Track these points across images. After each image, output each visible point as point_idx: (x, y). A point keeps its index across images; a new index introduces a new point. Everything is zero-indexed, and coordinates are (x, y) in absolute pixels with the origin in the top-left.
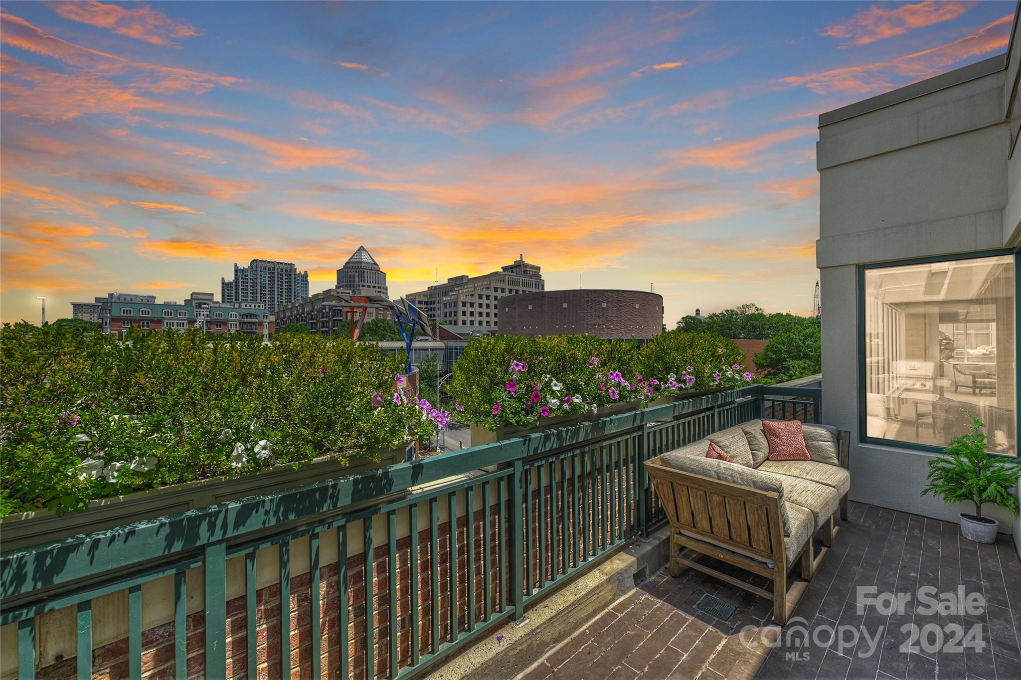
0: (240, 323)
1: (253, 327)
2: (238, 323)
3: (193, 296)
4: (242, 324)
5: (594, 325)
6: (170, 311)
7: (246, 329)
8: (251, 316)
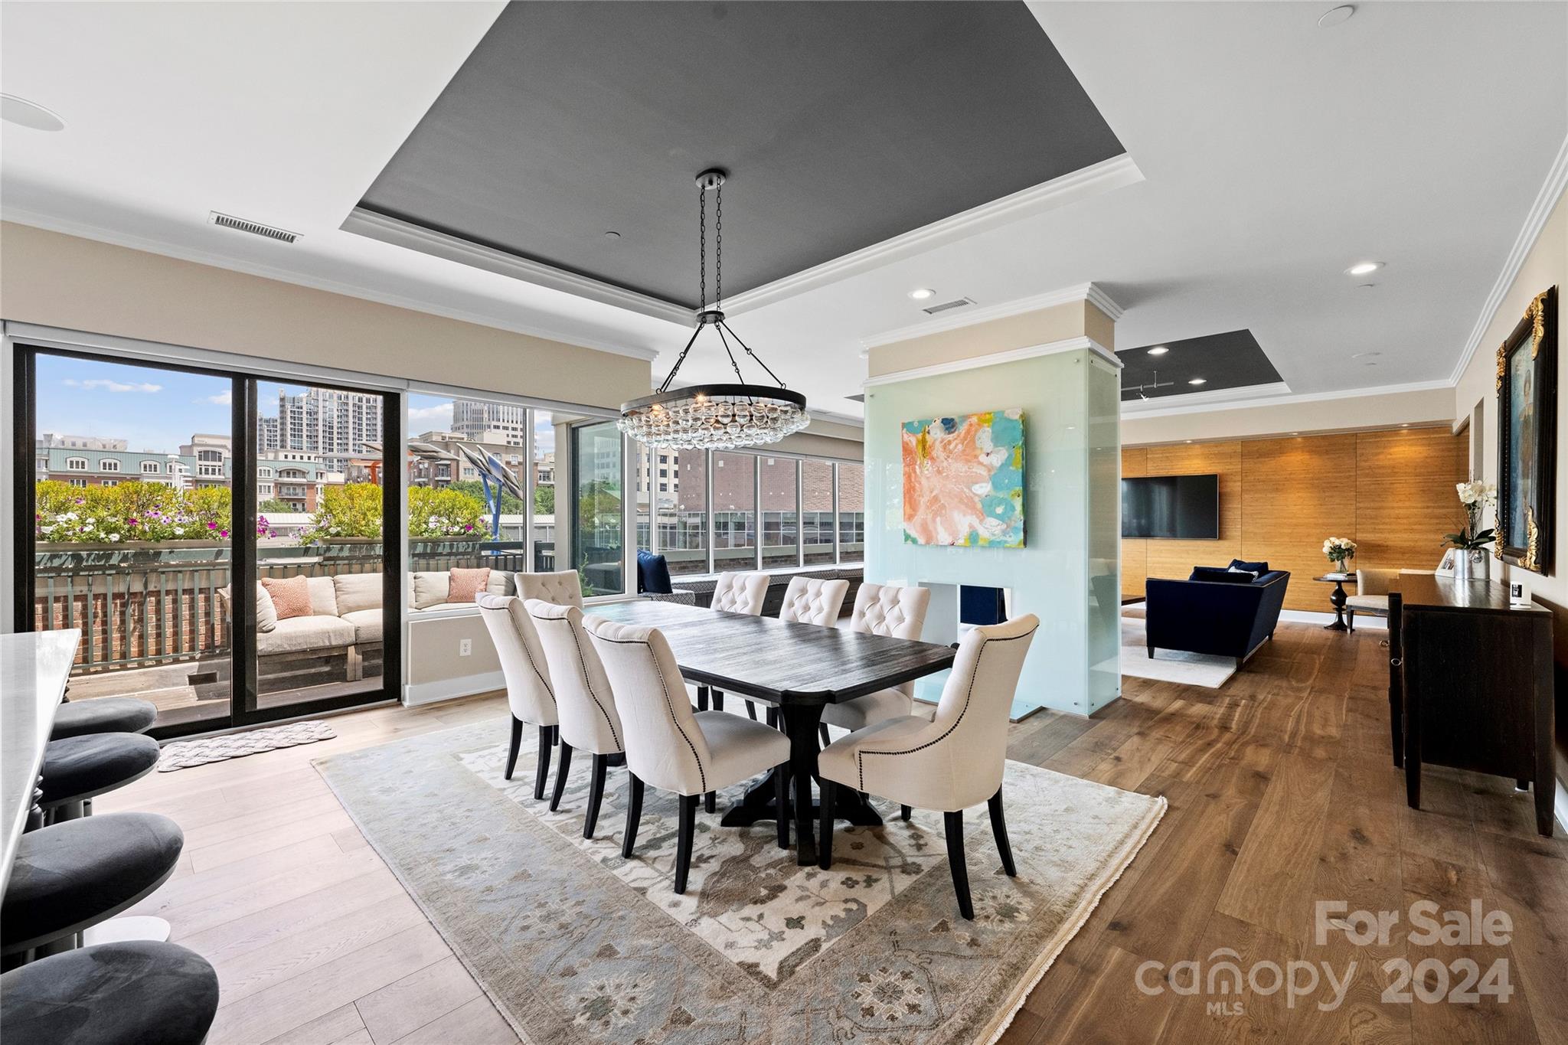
0: (276, 485)
1: (299, 491)
2: (272, 485)
3: (196, 440)
4: (279, 486)
5: (814, 491)
6: (153, 463)
7: (287, 494)
8: (294, 474)
